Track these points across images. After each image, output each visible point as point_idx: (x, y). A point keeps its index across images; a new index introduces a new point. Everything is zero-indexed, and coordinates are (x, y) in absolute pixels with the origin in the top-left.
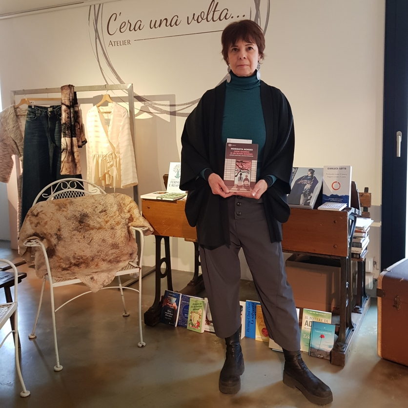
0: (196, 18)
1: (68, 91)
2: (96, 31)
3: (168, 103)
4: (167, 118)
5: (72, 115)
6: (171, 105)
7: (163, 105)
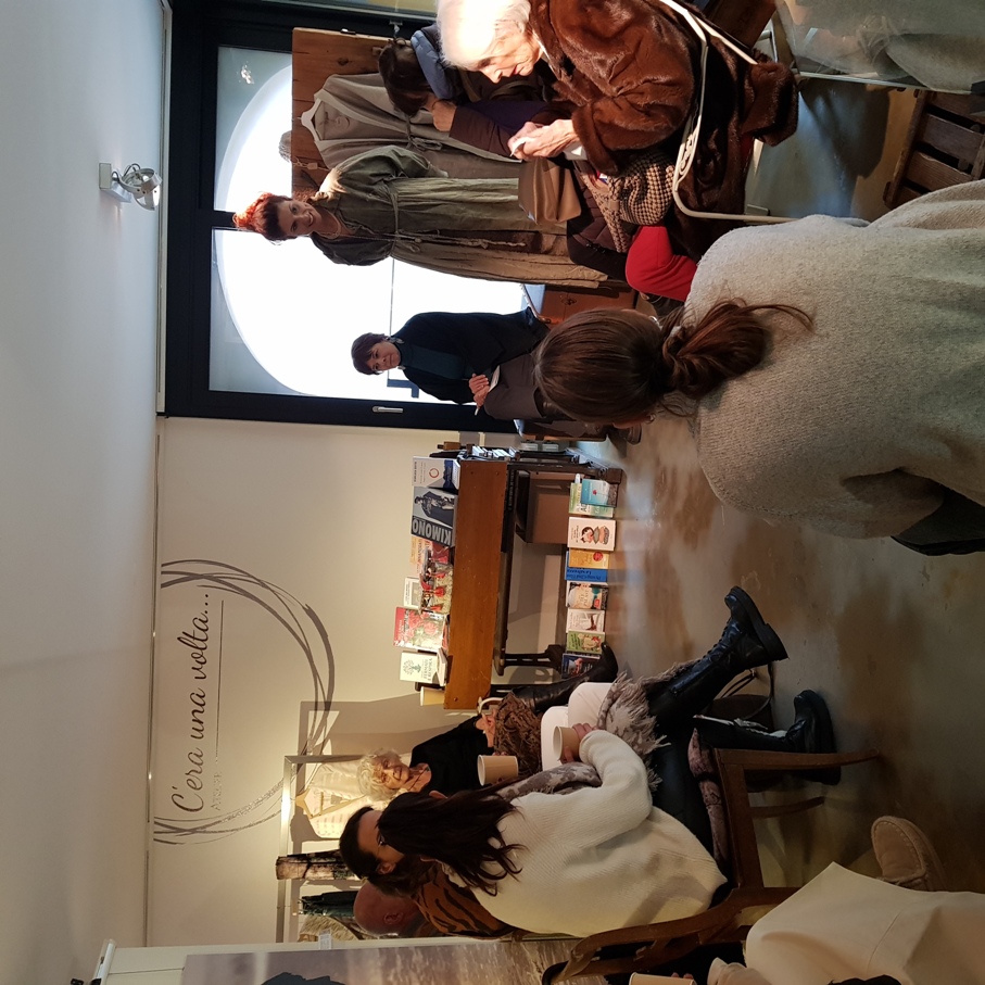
0: (199, 666)
1: (286, 865)
2: (194, 831)
3: (312, 713)
4: (333, 715)
5: (322, 861)
6: (316, 710)
7: (315, 721)
